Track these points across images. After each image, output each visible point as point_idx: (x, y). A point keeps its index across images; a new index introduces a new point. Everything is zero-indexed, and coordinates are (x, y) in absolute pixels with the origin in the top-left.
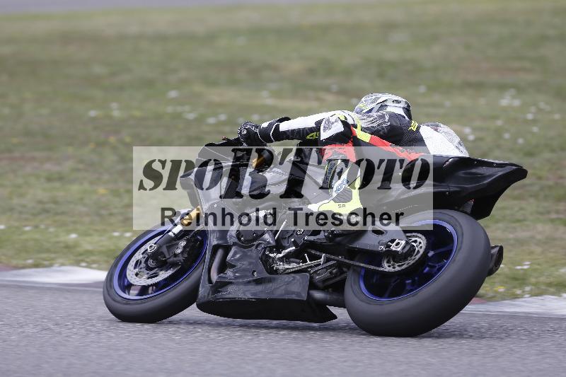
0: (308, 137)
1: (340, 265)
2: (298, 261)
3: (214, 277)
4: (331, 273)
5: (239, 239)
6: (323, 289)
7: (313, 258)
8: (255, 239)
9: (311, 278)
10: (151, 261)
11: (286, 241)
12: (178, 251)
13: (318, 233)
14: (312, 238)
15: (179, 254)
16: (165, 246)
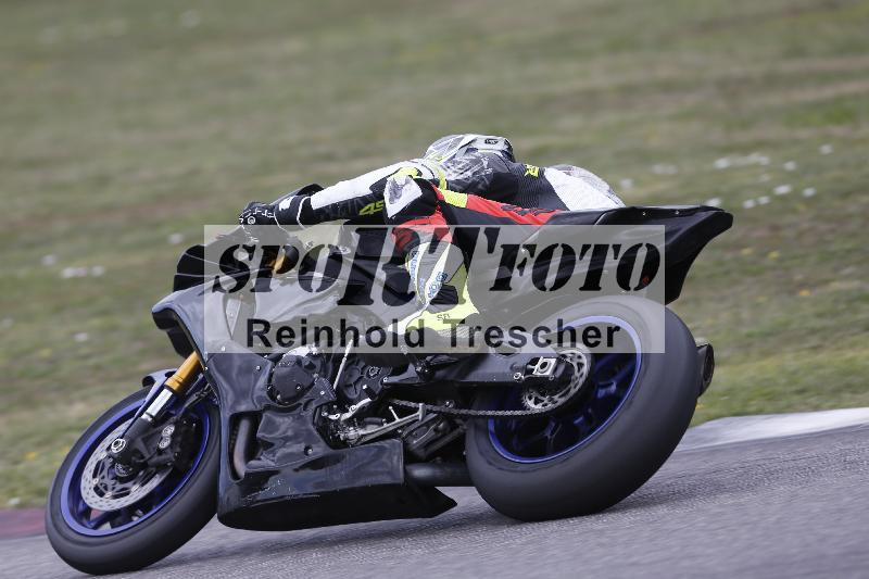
0: (362, 212)
2: (379, 420)
3: (241, 468)
4: (436, 430)
5: (273, 398)
6: (427, 460)
7: (403, 412)
8: (301, 394)
9: (406, 445)
10: (120, 467)
11: (351, 390)
12: (164, 444)
13: (404, 369)
14: (395, 379)
15: (167, 448)
16: (139, 439)
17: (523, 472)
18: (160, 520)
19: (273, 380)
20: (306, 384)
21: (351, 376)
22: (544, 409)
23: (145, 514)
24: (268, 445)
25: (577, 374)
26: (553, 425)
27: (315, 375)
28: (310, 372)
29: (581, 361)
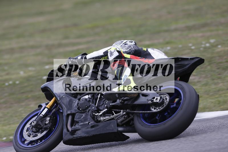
1: (128, 114)
2: (110, 115)
3: (70, 129)
4: (124, 118)
5: (79, 110)
6: (122, 126)
7: (117, 112)
8: (87, 108)
10: (34, 129)
11: (101, 107)
12: (47, 122)
13: (116, 101)
14: (113, 104)
15: (48, 123)
16: (40, 121)
17: (152, 128)
18: (47, 142)
19: (79, 104)
20: (88, 106)
21: (100, 103)
22: (157, 111)
23: (41, 142)
24: (78, 122)
25: (165, 101)
26: (159, 115)
27: (91, 103)
28: (89, 102)
29: (166, 98)
